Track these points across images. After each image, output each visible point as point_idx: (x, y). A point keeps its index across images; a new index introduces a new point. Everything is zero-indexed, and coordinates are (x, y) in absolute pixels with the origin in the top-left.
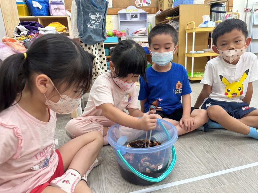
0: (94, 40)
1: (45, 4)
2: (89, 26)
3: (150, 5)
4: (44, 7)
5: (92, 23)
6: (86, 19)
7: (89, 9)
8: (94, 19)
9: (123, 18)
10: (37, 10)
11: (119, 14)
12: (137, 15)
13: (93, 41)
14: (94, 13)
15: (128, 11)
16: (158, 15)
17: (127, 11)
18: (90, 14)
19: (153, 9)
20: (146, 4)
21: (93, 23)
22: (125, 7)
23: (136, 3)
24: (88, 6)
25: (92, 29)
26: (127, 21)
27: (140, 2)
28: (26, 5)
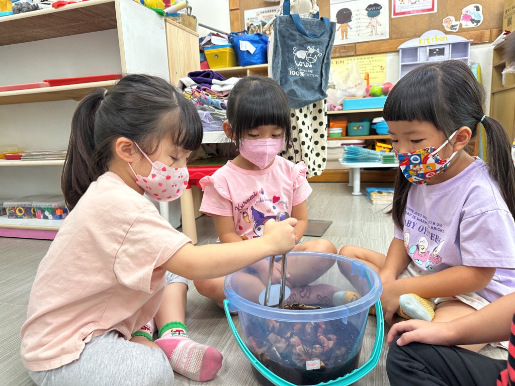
0: (300, 99)
1: (261, 43)
2: (291, 73)
3: (479, 24)
4: (258, 49)
5: (298, 65)
6: (287, 60)
7: (294, 40)
8: (303, 58)
9: (410, 59)
10: (247, 56)
11: (401, 51)
12: (444, 48)
13: (299, 101)
14: (304, 46)
15: (422, 41)
16: (499, 45)
17: (420, 42)
18: (295, 49)
19: (487, 33)
20: (470, 22)
21: (301, 65)
22: (417, 34)
23: (443, 24)
24: (293, 35)
25: (297, 78)
26: (418, 62)
27: (456, 20)
28: (232, 49)
